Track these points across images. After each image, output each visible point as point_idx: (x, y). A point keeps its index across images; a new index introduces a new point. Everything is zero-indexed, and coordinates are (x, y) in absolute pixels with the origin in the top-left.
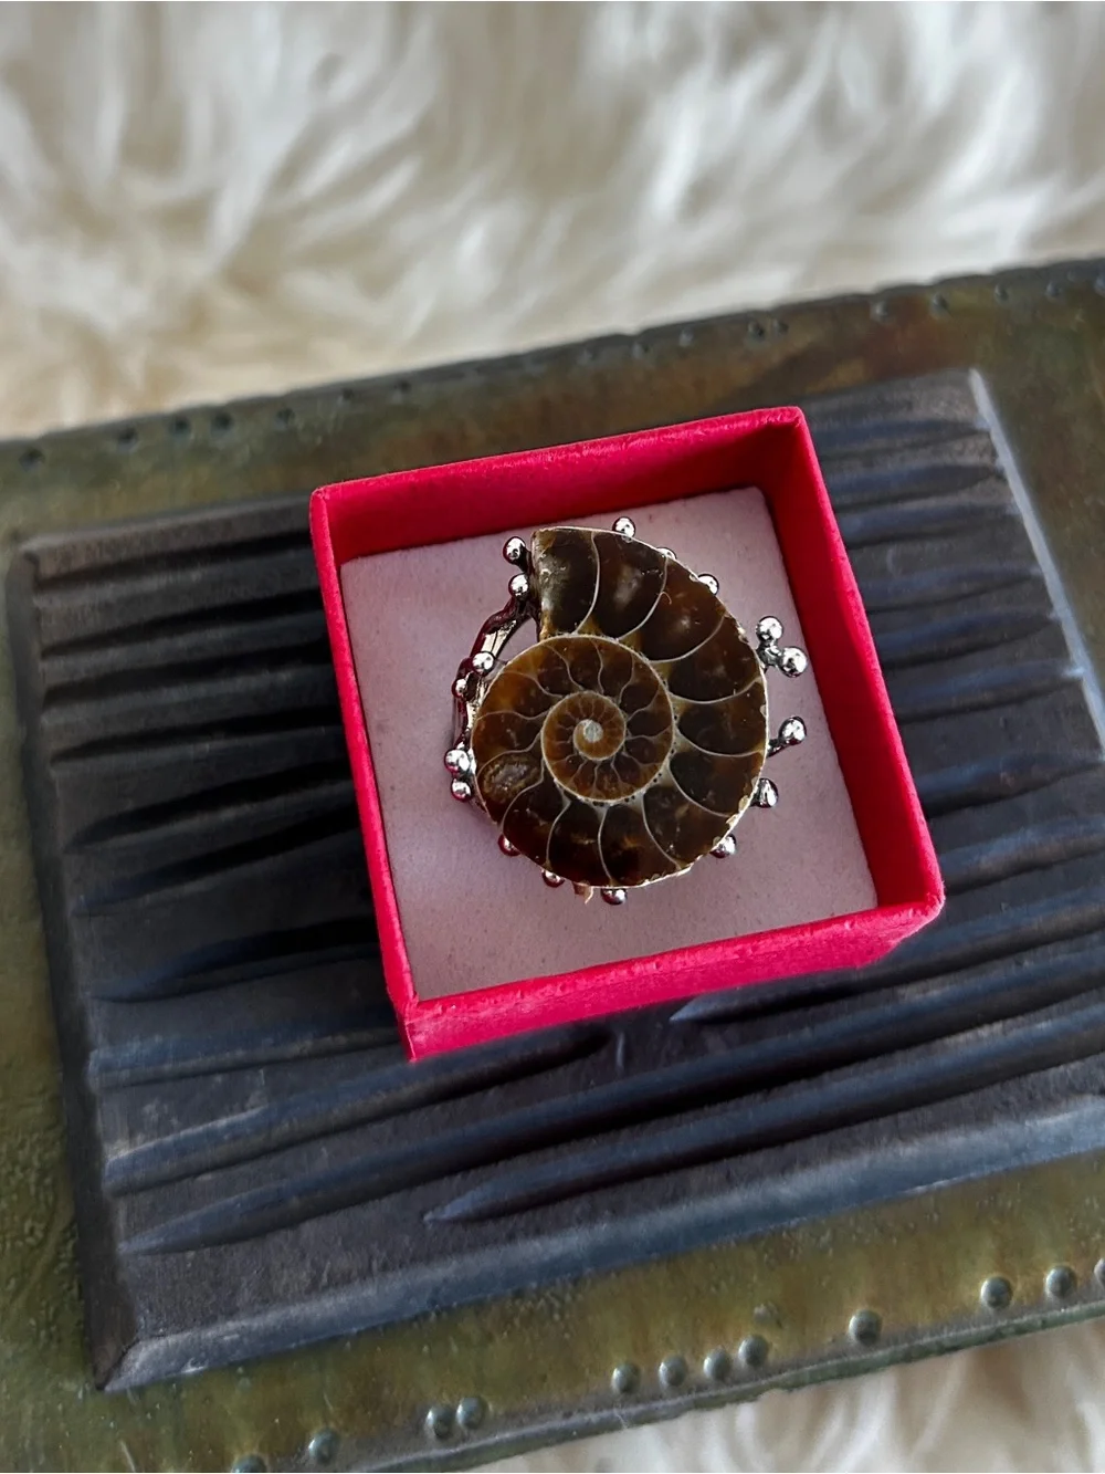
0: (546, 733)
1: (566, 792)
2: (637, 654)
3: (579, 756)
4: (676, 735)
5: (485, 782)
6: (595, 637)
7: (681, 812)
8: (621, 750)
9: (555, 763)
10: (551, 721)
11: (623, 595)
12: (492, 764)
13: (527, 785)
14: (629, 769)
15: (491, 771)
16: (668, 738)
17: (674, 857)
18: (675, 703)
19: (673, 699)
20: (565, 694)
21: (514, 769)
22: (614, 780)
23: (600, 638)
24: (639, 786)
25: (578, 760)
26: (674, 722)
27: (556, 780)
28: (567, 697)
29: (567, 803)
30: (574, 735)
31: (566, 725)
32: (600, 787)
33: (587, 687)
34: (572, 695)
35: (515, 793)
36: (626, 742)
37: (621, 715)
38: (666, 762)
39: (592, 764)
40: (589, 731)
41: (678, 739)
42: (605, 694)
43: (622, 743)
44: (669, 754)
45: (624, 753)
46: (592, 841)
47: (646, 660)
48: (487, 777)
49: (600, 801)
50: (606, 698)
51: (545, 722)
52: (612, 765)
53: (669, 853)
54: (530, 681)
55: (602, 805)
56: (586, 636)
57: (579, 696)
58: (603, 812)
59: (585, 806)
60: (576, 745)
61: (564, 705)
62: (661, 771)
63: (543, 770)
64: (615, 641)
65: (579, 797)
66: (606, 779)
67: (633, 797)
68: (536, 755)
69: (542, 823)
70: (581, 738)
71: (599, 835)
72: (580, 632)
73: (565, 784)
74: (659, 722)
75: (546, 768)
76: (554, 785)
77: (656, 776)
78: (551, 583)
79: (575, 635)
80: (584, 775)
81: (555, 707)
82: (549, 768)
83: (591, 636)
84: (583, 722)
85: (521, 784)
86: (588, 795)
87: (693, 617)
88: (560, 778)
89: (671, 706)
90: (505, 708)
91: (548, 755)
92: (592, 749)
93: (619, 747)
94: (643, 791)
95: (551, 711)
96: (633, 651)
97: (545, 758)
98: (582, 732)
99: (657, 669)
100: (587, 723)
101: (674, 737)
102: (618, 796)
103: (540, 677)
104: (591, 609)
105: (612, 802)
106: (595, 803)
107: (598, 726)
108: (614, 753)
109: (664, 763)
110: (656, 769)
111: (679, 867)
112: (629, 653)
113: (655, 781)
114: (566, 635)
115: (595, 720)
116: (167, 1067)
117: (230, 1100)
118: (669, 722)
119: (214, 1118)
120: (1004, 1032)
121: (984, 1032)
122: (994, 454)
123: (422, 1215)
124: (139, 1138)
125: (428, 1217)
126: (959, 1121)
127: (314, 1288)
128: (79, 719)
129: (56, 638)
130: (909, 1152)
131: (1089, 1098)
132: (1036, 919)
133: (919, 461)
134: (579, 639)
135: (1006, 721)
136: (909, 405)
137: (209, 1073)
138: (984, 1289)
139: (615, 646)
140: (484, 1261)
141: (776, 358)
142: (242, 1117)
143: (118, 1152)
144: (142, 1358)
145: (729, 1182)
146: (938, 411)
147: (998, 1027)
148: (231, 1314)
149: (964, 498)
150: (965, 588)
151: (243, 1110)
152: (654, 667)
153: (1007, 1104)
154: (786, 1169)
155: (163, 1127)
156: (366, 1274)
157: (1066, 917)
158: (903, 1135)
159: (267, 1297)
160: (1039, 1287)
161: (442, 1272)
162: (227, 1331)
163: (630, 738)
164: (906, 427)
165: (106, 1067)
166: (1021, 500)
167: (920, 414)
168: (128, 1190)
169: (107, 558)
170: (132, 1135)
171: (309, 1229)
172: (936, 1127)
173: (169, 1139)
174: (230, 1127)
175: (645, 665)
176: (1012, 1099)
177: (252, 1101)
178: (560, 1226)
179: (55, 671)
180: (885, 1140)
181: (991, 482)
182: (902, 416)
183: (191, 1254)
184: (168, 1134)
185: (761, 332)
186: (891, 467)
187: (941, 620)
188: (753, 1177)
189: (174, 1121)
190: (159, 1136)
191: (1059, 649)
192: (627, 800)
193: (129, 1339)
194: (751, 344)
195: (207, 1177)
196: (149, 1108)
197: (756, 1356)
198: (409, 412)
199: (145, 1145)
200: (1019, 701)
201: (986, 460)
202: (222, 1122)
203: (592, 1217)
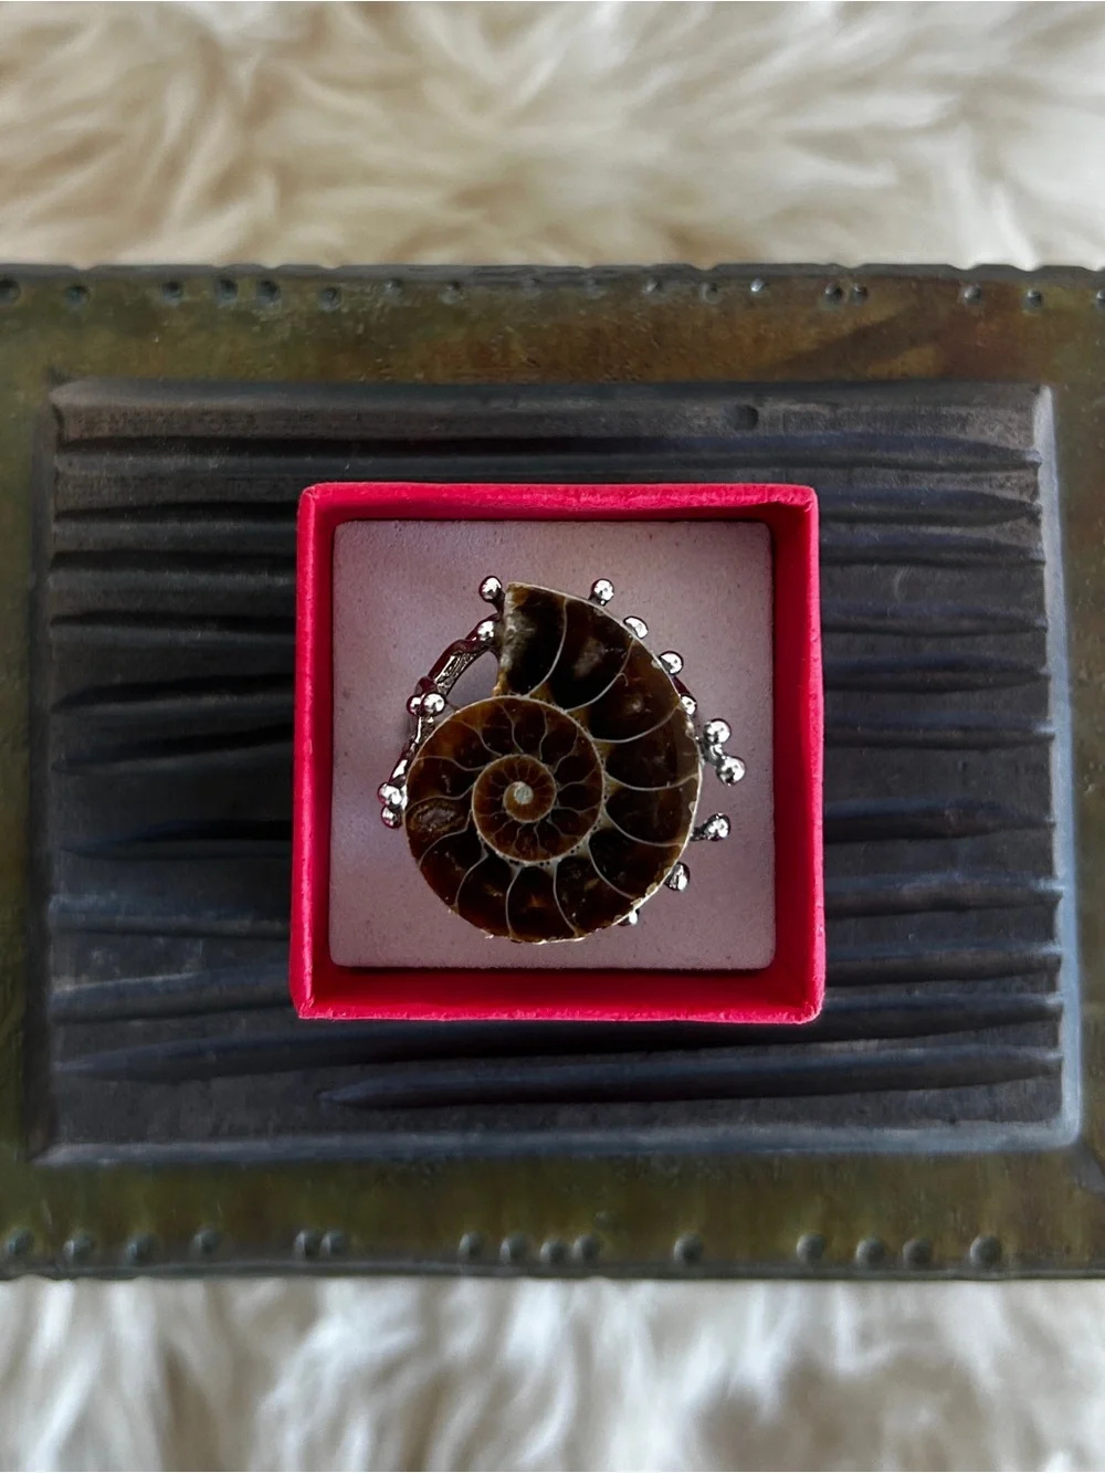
0: (478, 787)
1: (486, 846)
2: (582, 729)
3: (505, 814)
4: (603, 814)
5: (412, 820)
6: (545, 703)
7: (591, 884)
8: (547, 817)
9: (481, 816)
10: (486, 775)
11: (583, 667)
12: (423, 804)
13: (451, 830)
14: (549, 838)
15: (420, 810)
16: (594, 814)
17: (574, 924)
18: (608, 782)
19: (607, 779)
20: (504, 753)
21: (443, 813)
22: (534, 843)
23: (550, 706)
24: (556, 854)
25: (506, 817)
26: (604, 801)
27: (479, 832)
28: (506, 757)
29: (485, 855)
30: (505, 796)
31: (500, 782)
32: (519, 847)
33: (527, 751)
34: (511, 756)
35: (438, 835)
36: (553, 811)
37: (554, 784)
38: (587, 837)
39: (516, 825)
40: (521, 793)
41: (603, 818)
42: (543, 761)
43: (549, 811)
44: (591, 831)
45: (548, 821)
46: (501, 895)
47: (590, 738)
48: (415, 816)
49: (516, 859)
50: (543, 765)
51: (480, 776)
52: (535, 829)
53: (571, 921)
54: (476, 734)
55: (517, 863)
56: (537, 701)
57: (518, 758)
58: (517, 870)
59: (502, 861)
60: (505, 803)
61: (501, 762)
62: (580, 843)
63: (469, 819)
64: (564, 712)
65: (498, 852)
66: (526, 840)
67: (548, 863)
68: (466, 803)
69: (458, 868)
70: (511, 798)
71: (509, 891)
72: (532, 696)
73: (486, 836)
74: (589, 797)
75: (471, 818)
76: (477, 836)
77: (575, 848)
78: (514, 642)
79: (526, 697)
80: (506, 831)
81: (492, 764)
82: (475, 820)
83: (542, 703)
84: (516, 783)
85: (446, 828)
86: (506, 852)
87: (646, 702)
88: (483, 830)
89: (604, 786)
90: (446, 754)
91: (476, 808)
92: (520, 810)
93: (545, 814)
94: (559, 859)
95: (487, 768)
96: (578, 725)
97: (473, 809)
98: (513, 793)
99: (598, 747)
100: (520, 785)
101: (600, 816)
102: (535, 858)
103: (485, 731)
104: (547, 677)
105: (527, 863)
106: (511, 861)
107: (530, 790)
108: (539, 819)
109: (584, 838)
110: (575, 841)
111: (576, 934)
112: (574, 725)
113: (573, 852)
114: (518, 697)
115: (528, 783)
116: (119, 919)
117: (168, 961)
118: (598, 800)
119: (153, 973)
120: (878, 1049)
121: (860, 1045)
122: (1035, 493)
123: (319, 1092)
124: (84, 977)
125: (324, 1095)
126: (814, 1117)
127: (215, 1134)
128: (82, 585)
129: (71, 504)
130: (761, 1132)
131: (939, 1122)
132: (940, 954)
133: (953, 484)
134: (529, 702)
135: (965, 765)
136: (964, 422)
137: (150, 933)
138: (801, 1244)
139: (564, 717)
140: (366, 1143)
141: (847, 328)
142: (175, 977)
143: (64, 987)
144: (61, 1154)
145: (594, 1123)
146: (991, 435)
147: (873, 1043)
148: (141, 1138)
149: (991, 533)
150: (966, 624)
151: (179, 972)
152: (596, 744)
153: (862, 1112)
154: (647, 1123)
155: (105, 973)
156: (260, 1132)
157: (968, 956)
158: (761, 1119)
159: (173, 1132)
160: (851, 1251)
161: (334, 1142)
162: (138, 1150)
163: (559, 807)
164: (954, 444)
165: (64, 909)
166: (1050, 540)
167: (972, 435)
168: (69, 1019)
169: (129, 432)
170: (77, 975)
171: (219, 1085)
172: (793, 1118)
173: (110, 984)
174: (165, 983)
175: (586, 740)
176: (867, 1108)
177: (188, 966)
178: (436, 1128)
179: (64, 534)
180: (742, 1119)
181: (1023, 522)
182: (953, 433)
183: (114, 1084)
184: (109, 979)
185: (838, 292)
186: (926, 483)
187: (930, 649)
188: (617, 1124)
189: (117, 971)
190: (102, 979)
191: (1040, 705)
192: (542, 864)
193: (52, 1138)
194: (824, 307)
195: (137, 1024)
196: (96, 954)
197: (590, 1251)
198: (458, 315)
199: (87, 984)
200: (984, 748)
201: (1025, 498)
202: (159, 979)
203: (465, 1127)
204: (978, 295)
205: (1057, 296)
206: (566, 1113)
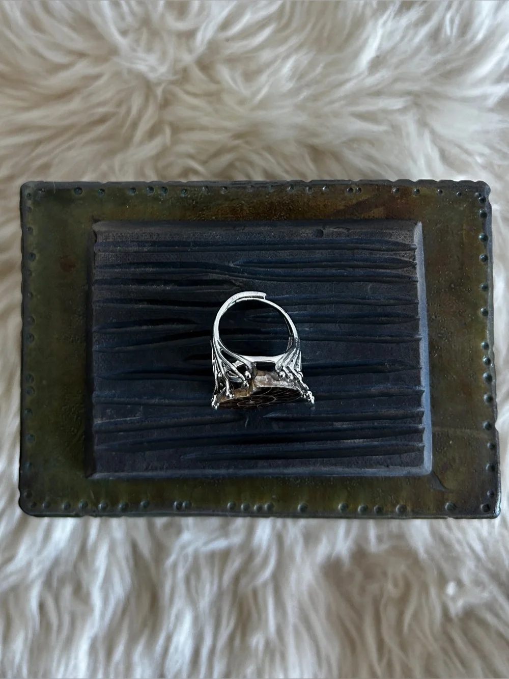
116: (116, 399)
117: (132, 412)
119: (126, 417)
120: (363, 442)
121: (357, 441)
122: (414, 259)
123: (180, 456)
124: (104, 419)
125: (182, 457)
126: (342, 464)
127: (147, 469)
130: (325, 469)
131: (383, 467)
132: (384, 412)
133: (387, 255)
135: (392, 348)
136: (391, 235)
137: (128, 404)
138: (340, 506)
140: (197, 472)
141: (354, 202)
142: (134, 418)
143: (98, 421)
144: (97, 476)
145: (270, 466)
146: (400, 240)
147: (361, 440)
148: (123, 471)
149: (400, 272)
150: (392, 301)
151: (135, 416)
153: (358, 463)
154: (287, 466)
155: (111, 417)
156: (162, 469)
157: (393, 412)
158: (323, 464)
159: (133, 469)
160: (356, 509)
161: (186, 472)
162: (122, 474)
164: (387, 242)
165: (98, 396)
166: (420, 274)
167: (393, 239)
168: (99, 432)
170: (102, 418)
171: (148, 453)
172: (335, 465)
173: (112, 420)
174: (130, 420)
176: (360, 462)
177: (138, 415)
178: (218, 468)
180: (318, 465)
181: (410, 268)
182: (387, 239)
183: (114, 453)
184: (112, 419)
185: (351, 189)
186: (378, 255)
187: (379, 310)
188: (278, 466)
189: (115, 416)
190: (110, 419)
191: (416, 328)
193: (94, 471)
194: (347, 194)
195: (122, 433)
196: (108, 411)
197: (270, 508)
199: (105, 420)
200: (398, 343)
201: (411, 260)
202: (129, 419)
203: (228, 467)
204: (398, 190)
205: (424, 190)
206: (261, 463)
